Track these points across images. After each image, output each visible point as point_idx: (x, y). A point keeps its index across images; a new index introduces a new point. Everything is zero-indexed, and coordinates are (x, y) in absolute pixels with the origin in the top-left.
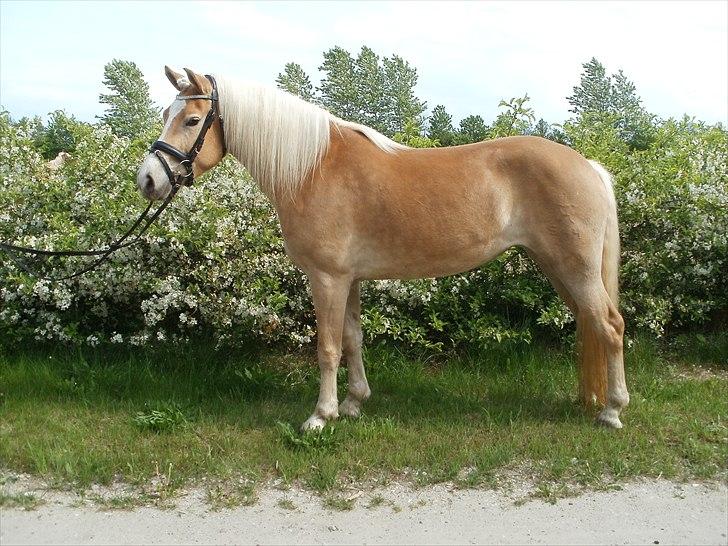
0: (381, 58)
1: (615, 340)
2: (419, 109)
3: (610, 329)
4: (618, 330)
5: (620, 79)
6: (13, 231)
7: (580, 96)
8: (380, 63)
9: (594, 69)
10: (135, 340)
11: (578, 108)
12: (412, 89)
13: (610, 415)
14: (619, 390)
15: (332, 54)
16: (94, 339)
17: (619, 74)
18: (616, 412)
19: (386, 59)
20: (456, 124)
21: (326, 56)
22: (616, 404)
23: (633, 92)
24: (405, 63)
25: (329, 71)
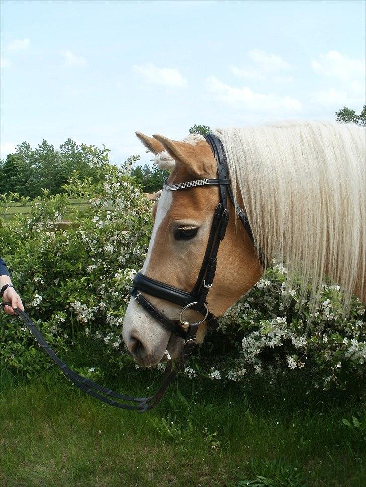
6: (117, 260)
10: (232, 375)
16: (192, 371)
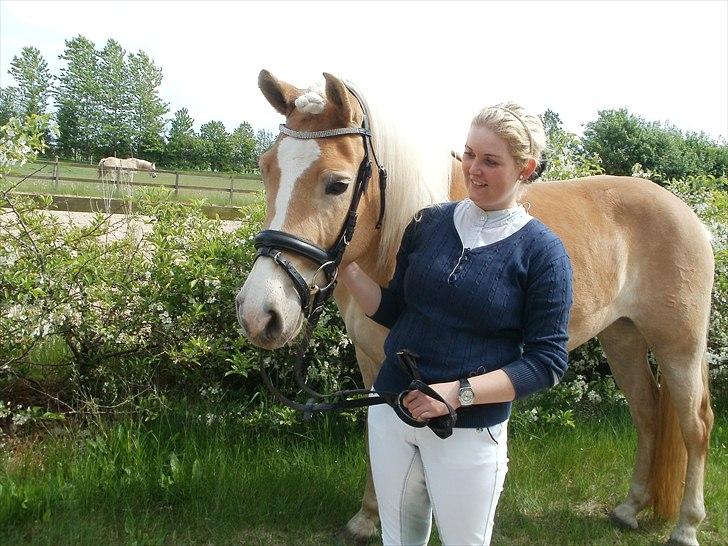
0: (128, 54)
1: (705, 437)
2: (161, 110)
4: (708, 425)
8: (125, 59)
12: (155, 89)
15: (74, 43)
19: (131, 56)
20: (197, 128)
21: (68, 45)
22: (693, 519)
24: (150, 61)
25: (70, 61)
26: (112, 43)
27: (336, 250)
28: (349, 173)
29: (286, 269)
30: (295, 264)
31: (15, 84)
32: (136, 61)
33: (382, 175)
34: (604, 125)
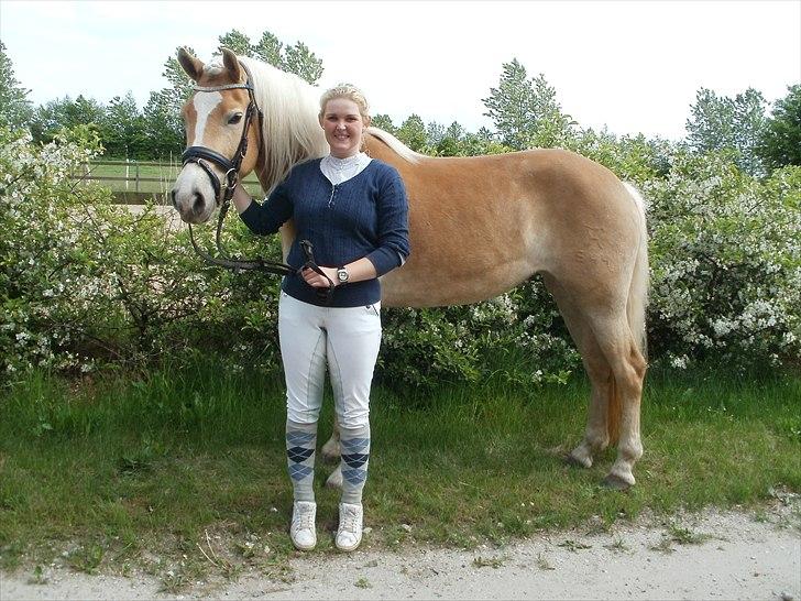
0: (285, 46)
1: (635, 382)
3: (630, 370)
4: (639, 372)
5: (541, 83)
7: (497, 99)
8: (282, 52)
9: (514, 71)
11: (494, 111)
12: (316, 83)
13: (623, 469)
14: (633, 441)
15: (228, 39)
17: (540, 78)
18: (629, 466)
19: (288, 48)
21: (222, 41)
22: (629, 456)
23: (553, 98)
24: (310, 53)
26: (267, 36)
27: (237, 161)
28: (241, 110)
29: (205, 169)
30: (211, 166)
31: (171, 86)
32: (295, 54)
33: (260, 115)
34: (793, 102)
